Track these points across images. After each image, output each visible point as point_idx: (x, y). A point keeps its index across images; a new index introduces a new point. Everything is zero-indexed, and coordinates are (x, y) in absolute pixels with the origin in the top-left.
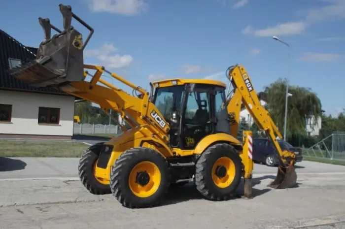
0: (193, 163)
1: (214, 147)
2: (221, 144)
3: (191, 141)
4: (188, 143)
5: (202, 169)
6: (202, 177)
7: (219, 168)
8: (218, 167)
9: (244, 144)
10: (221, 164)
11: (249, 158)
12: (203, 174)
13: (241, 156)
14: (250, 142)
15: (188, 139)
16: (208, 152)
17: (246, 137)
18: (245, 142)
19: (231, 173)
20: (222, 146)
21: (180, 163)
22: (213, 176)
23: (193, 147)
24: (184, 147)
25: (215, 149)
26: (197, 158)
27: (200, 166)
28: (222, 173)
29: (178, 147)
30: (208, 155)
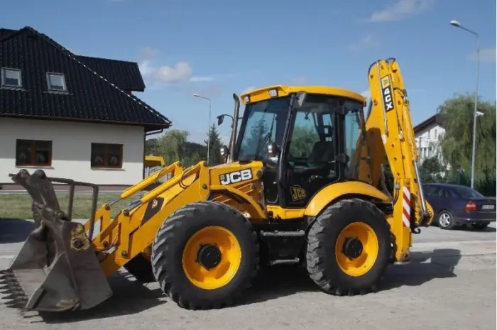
0: (302, 232)
1: (338, 205)
2: (350, 201)
3: (300, 193)
4: (295, 197)
5: (317, 245)
6: (317, 259)
7: (350, 241)
8: (347, 240)
9: (395, 202)
10: (352, 235)
11: (404, 225)
12: (319, 254)
13: (390, 220)
14: (405, 197)
15: (295, 190)
16: (326, 216)
17: (398, 189)
18: (397, 198)
19: (371, 249)
20: (352, 203)
21: (279, 230)
22: (339, 255)
23: (304, 204)
24: (289, 203)
25: (340, 208)
26: (309, 223)
27: (314, 239)
28: (355, 250)
29: (277, 204)
30: (327, 219)
